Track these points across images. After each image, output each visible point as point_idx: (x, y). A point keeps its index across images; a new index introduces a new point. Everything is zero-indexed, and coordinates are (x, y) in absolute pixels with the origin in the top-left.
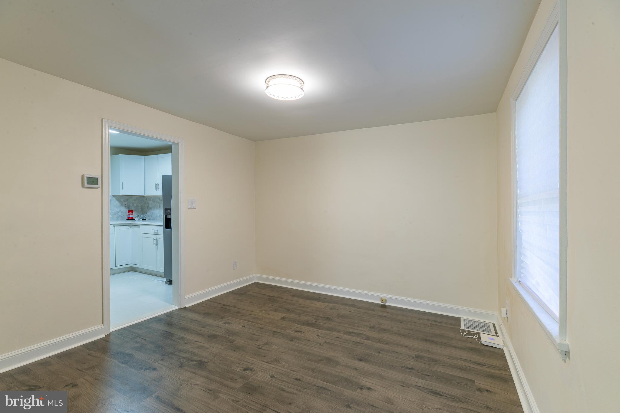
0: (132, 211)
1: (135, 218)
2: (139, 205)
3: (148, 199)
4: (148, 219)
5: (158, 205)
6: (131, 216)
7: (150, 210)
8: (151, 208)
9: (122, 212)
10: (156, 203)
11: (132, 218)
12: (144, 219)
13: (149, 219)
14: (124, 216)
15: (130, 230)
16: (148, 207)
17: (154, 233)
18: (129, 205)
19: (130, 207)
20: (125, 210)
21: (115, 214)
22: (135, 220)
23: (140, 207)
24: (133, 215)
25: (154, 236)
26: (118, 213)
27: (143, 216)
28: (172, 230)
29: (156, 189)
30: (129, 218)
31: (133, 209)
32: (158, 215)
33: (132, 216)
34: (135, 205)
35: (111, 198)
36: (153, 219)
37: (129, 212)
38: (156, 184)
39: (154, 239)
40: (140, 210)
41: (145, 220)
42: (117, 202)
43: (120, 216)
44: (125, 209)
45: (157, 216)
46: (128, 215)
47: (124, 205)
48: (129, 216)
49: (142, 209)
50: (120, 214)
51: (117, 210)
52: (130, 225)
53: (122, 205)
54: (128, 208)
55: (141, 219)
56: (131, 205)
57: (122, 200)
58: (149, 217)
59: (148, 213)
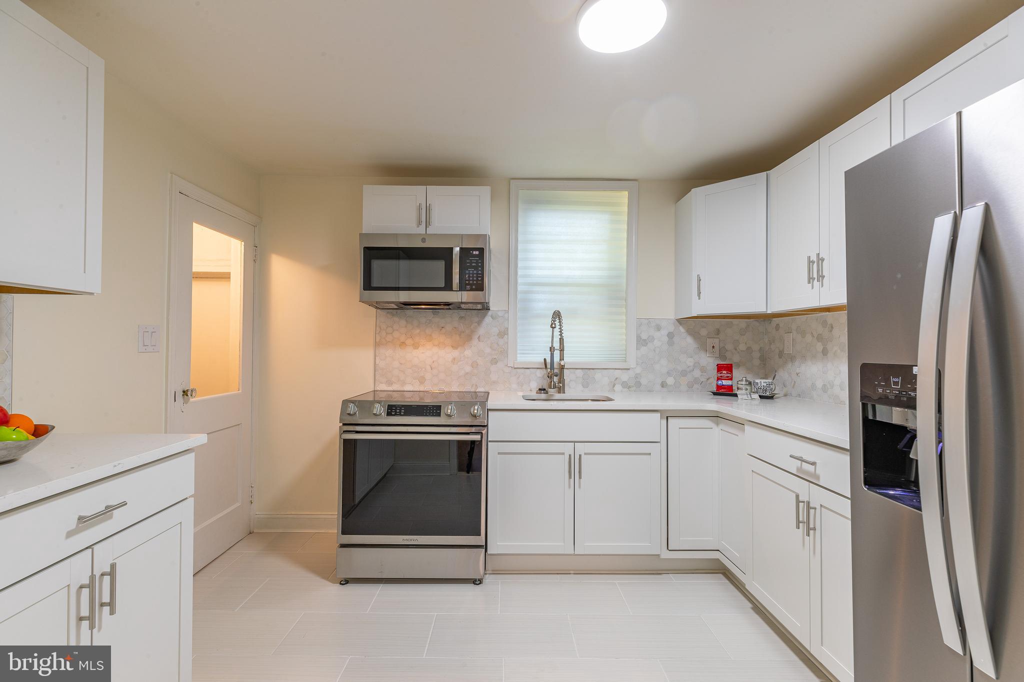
0: (729, 368)
1: (738, 389)
2: (756, 347)
3: (781, 325)
4: (782, 394)
5: (819, 347)
6: (726, 383)
7: (790, 365)
8: (792, 358)
9: (703, 370)
10: (809, 338)
11: (730, 388)
12: (768, 394)
13: (785, 395)
14: (709, 382)
15: (716, 432)
16: (781, 354)
17: (799, 469)
18: (724, 347)
19: (728, 355)
20: (710, 362)
21: (684, 373)
22: (736, 395)
23: (756, 355)
24: (731, 379)
25: (802, 487)
26: (690, 372)
27: (762, 383)
28: (920, 518)
29: (810, 279)
30: (719, 387)
31: (734, 359)
32: (819, 384)
33: (728, 383)
34: (742, 347)
35: (671, 328)
36: (799, 396)
37: (720, 368)
38: (810, 262)
39: (798, 502)
40: (757, 362)
41: (771, 398)
42: (690, 340)
43: (696, 380)
44: (711, 360)
45: (813, 386)
46: (718, 379)
47: (709, 347)
48: (720, 382)
49: (764, 359)
50: (697, 373)
51: (690, 362)
52: (716, 417)
53: (703, 347)
54: (722, 356)
55: (756, 396)
56: (729, 347)
57: (704, 332)
58: (785, 386)
59: (782, 374)
